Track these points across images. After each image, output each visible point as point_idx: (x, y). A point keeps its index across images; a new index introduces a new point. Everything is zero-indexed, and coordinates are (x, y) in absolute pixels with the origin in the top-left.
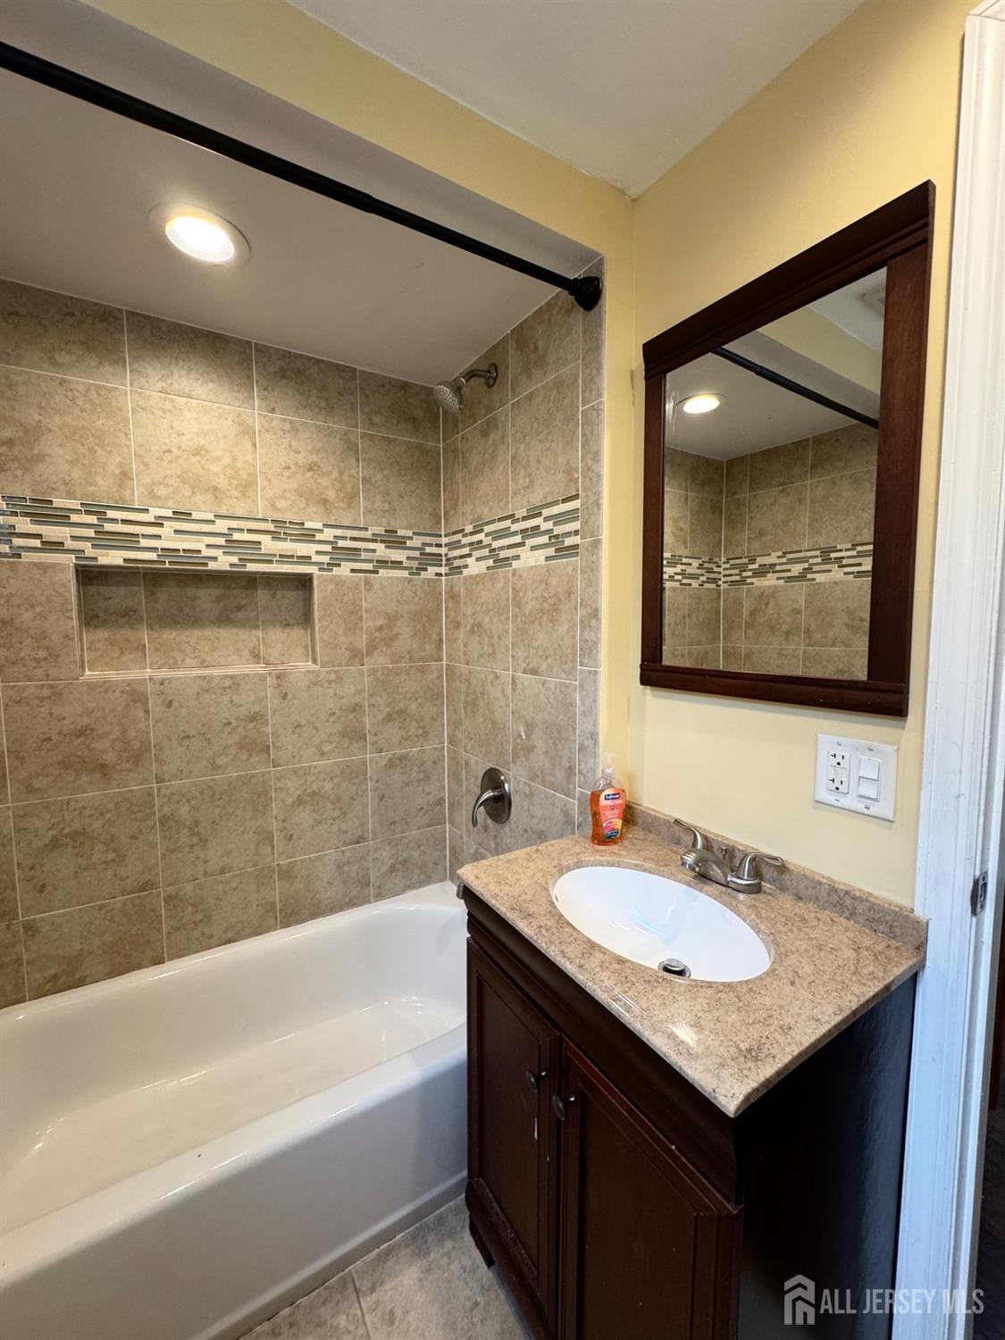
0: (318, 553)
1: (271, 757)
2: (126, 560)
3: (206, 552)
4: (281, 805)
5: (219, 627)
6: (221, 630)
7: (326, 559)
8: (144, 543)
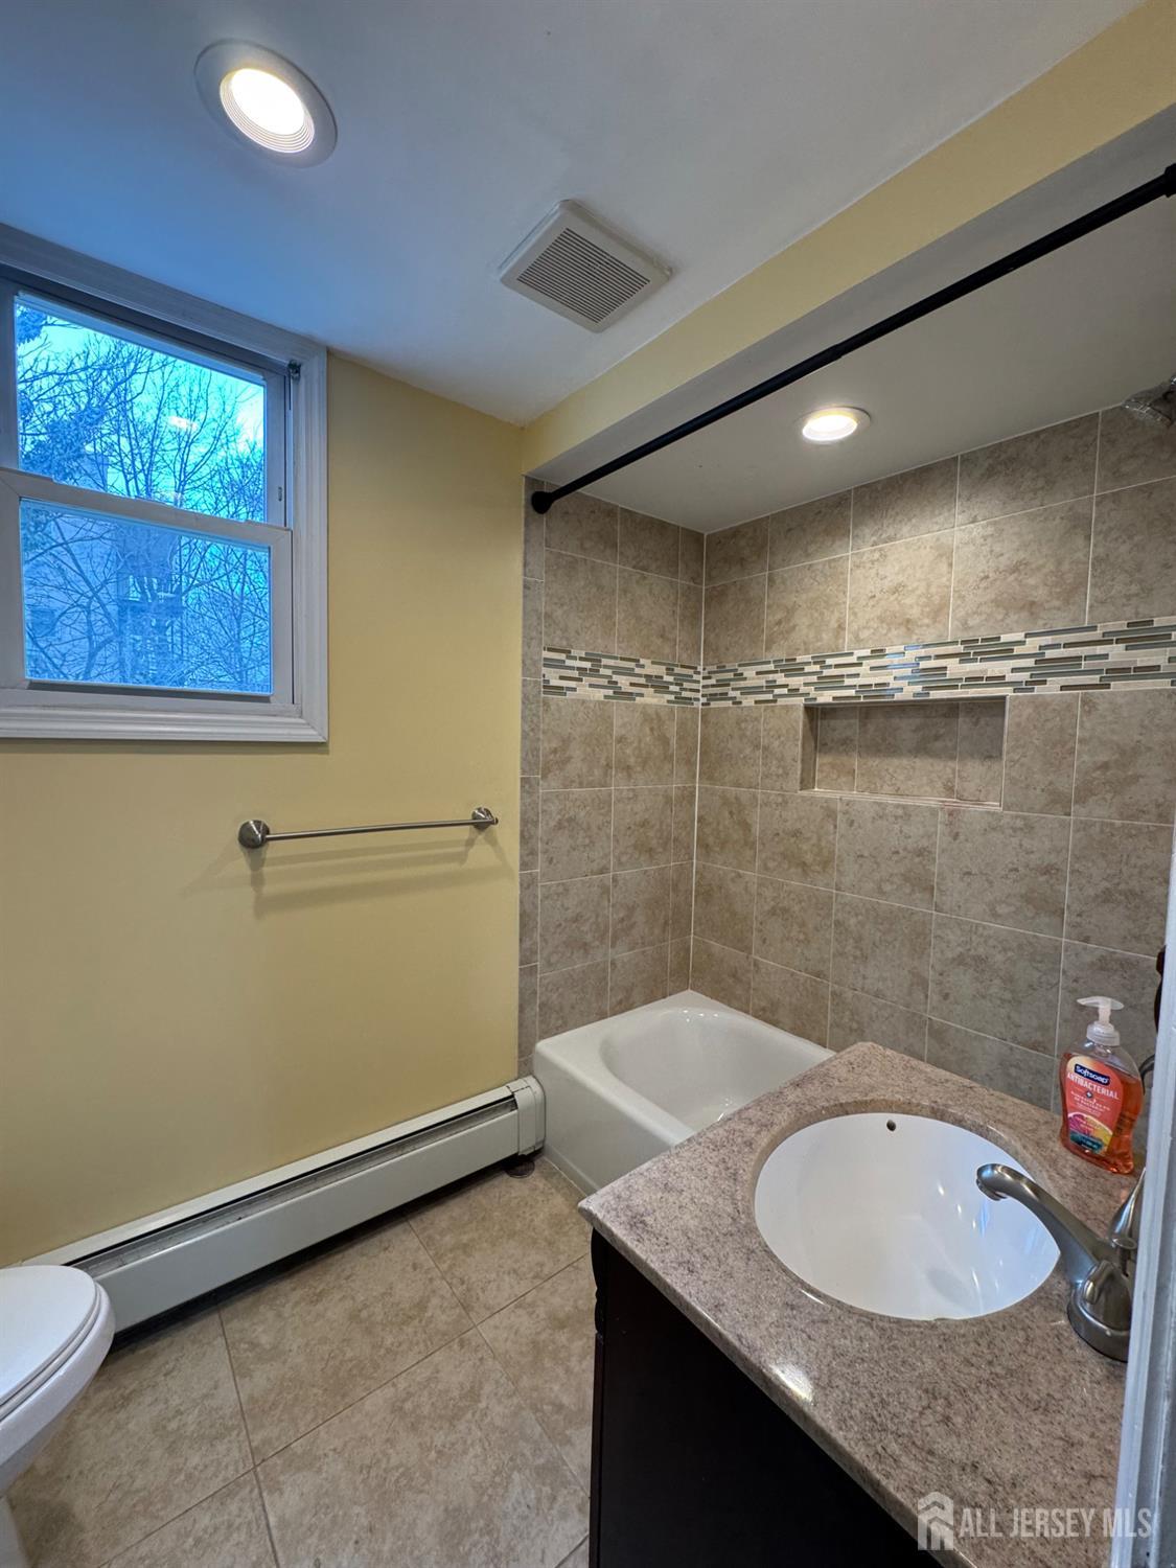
0: (1014, 670)
1: (935, 899)
2: (834, 698)
3: (894, 684)
4: (939, 955)
5: (916, 757)
6: (917, 760)
7: (1025, 676)
8: (848, 681)
